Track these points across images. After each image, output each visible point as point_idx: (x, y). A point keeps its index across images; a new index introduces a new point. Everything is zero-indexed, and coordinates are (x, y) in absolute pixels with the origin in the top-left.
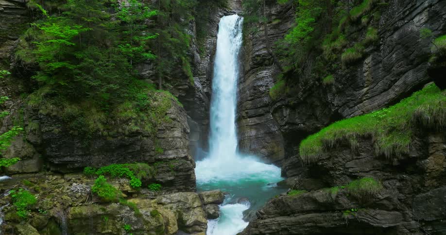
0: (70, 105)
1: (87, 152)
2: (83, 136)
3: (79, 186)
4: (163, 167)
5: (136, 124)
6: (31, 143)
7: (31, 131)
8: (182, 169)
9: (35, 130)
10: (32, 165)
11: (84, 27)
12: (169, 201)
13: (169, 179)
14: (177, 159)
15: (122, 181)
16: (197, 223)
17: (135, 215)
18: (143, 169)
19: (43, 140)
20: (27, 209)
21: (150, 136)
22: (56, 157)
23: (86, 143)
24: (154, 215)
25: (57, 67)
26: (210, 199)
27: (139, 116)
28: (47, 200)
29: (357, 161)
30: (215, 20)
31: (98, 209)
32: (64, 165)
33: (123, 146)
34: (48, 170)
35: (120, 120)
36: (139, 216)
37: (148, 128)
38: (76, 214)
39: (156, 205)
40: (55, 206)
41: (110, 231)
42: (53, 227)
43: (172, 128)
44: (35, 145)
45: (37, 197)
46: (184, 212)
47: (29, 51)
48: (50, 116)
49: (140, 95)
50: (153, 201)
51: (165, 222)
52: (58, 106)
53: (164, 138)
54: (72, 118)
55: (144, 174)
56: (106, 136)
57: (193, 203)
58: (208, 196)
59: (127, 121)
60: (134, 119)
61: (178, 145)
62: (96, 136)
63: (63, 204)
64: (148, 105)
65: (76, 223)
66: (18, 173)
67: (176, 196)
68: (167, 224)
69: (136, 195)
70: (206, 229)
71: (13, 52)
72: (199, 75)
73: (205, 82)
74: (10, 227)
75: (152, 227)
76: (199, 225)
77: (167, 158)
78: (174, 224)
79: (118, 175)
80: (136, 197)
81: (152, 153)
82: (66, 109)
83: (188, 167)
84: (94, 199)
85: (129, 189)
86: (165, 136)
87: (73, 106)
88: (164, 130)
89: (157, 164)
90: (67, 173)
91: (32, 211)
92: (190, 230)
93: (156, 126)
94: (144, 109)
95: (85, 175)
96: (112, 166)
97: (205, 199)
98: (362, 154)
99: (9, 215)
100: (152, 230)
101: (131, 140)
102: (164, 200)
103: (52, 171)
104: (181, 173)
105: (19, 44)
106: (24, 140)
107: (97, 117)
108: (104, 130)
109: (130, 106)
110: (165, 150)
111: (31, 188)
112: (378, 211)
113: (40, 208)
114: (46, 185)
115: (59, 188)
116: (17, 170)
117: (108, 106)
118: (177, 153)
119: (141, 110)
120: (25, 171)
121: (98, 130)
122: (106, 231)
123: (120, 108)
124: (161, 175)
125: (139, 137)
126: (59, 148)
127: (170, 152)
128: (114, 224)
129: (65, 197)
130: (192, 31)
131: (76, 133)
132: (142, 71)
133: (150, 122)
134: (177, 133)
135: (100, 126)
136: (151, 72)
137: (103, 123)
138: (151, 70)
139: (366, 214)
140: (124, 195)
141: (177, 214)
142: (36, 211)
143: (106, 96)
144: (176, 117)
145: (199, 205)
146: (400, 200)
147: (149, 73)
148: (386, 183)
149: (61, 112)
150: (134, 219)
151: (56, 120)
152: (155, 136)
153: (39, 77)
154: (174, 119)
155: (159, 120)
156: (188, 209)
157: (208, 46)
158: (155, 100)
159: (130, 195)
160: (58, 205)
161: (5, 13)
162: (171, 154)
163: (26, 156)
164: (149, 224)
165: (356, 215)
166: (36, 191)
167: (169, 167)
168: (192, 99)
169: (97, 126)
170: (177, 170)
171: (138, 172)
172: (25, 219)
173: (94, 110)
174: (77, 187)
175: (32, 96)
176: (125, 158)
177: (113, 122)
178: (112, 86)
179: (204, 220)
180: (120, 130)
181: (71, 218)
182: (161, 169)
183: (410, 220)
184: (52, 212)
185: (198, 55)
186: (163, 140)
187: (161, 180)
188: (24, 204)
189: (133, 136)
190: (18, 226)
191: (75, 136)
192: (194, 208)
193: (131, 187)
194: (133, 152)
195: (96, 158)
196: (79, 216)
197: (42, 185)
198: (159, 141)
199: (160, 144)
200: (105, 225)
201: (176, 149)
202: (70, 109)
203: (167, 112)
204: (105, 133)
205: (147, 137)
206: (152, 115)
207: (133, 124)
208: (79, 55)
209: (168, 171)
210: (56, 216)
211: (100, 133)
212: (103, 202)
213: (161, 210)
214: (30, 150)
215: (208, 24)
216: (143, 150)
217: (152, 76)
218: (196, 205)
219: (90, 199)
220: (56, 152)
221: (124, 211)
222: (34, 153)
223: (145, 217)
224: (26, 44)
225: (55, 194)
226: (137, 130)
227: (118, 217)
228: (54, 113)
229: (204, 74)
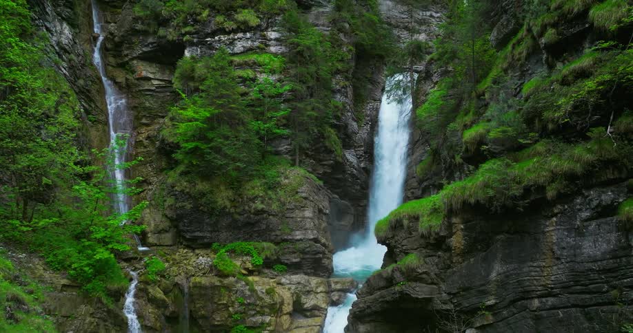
0: (202, 182)
1: (215, 228)
2: (211, 213)
3: (203, 259)
4: (288, 248)
5: (262, 203)
6: (169, 218)
7: (169, 206)
8: (309, 251)
9: (172, 205)
10: (167, 238)
11: (215, 109)
12: (288, 282)
13: (294, 260)
14: (304, 240)
15: (245, 258)
16: (315, 308)
17: (249, 290)
18: (268, 248)
19: (177, 215)
20: (157, 274)
21: (277, 215)
22: (188, 231)
23: (214, 219)
24: (270, 292)
25: (190, 147)
26: (338, 287)
27: (267, 194)
28: (175, 268)
29: (410, 239)
30: (380, 80)
31: (216, 281)
32: (194, 239)
33: (249, 224)
34: (181, 244)
35: (247, 198)
36: (253, 291)
37: (275, 207)
38: (196, 283)
39: (275, 285)
40: (180, 274)
41: (225, 302)
42: (176, 292)
43: (302, 207)
44: (171, 220)
45: (167, 265)
46: (304, 294)
47: (171, 130)
48: (183, 193)
49: (272, 172)
50: (273, 280)
51: (280, 301)
52: (191, 183)
53: (292, 218)
54: (203, 194)
55: (268, 253)
56: (233, 213)
57: (317, 287)
58: (336, 283)
59: (253, 199)
60: (261, 197)
61: (308, 226)
62: (223, 212)
63: (186, 273)
64: (279, 183)
65: (196, 291)
66: (156, 245)
67: (296, 278)
68: (282, 303)
69: (257, 273)
70: (326, 315)
71: (159, 130)
72: (355, 147)
73: (362, 155)
74: (142, 286)
75: (266, 304)
76: (319, 310)
77: (293, 239)
78: (289, 304)
79: (242, 252)
80: (257, 275)
81: (278, 233)
82: (197, 186)
83: (315, 249)
84: (214, 273)
85: (251, 266)
86: (294, 215)
87: (204, 183)
88: (293, 209)
89: (284, 245)
90: (198, 248)
91: (161, 277)
92: (308, 314)
93: (285, 205)
94: (273, 186)
95: (213, 250)
96: (238, 243)
97: (333, 285)
98: (413, 233)
99: (143, 278)
100: (266, 306)
101: (257, 218)
102: (283, 280)
103: (184, 245)
104: (308, 256)
105: (164, 123)
106: (163, 215)
107: (224, 194)
108: (231, 207)
109: (259, 184)
110: (292, 230)
111: (164, 258)
112: (418, 284)
113: (168, 274)
114: (177, 257)
115: (187, 259)
116: (155, 242)
117: (236, 185)
118: (304, 234)
119: (270, 188)
120: (162, 244)
121: (225, 207)
122: (222, 302)
123: (248, 186)
124: (288, 256)
125: (265, 215)
126: (191, 223)
127: (297, 233)
128: (230, 297)
129: (190, 268)
130: (346, 97)
131: (206, 210)
132: (278, 147)
133: (279, 200)
134: (308, 213)
135: (228, 204)
136: (288, 147)
137: (231, 201)
138: (288, 145)
139: (410, 286)
140: (244, 272)
141: (295, 295)
142: (163, 276)
143: (234, 174)
144: (308, 196)
145: (324, 290)
146: (436, 274)
147: (286, 149)
148: (427, 260)
149: (193, 189)
150: (248, 293)
151: (189, 196)
152: (283, 216)
153: (178, 156)
154: (306, 198)
155: (289, 199)
156: (309, 292)
157: (369, 113)
158: (286, 178)
159: (251, 273)
160: (183, 274)
161: (157, 92)
162: (298, 235)
163: (163, 229)
164: (263, 301)
165: (404, 287)
166: (167, 261)
167: (294, 248)
168: (340, 176)
169: (224, 203)
170: (303, 252)
171: (263, 251)
172: (155, 282)
173: (222, 188)
174: (202, 260)
175: (171, 173)
176: (251, 236)
177: (240, 200)
178: (238, 164)
179: (323, 306)
180: (247, 208)
181: (191, 286)
182: (286, 250)
183: (443, 292)
184: (176, 279)
185: (354, 124)
186: (291, 220)
187: (286, 261)
188: (154, 269)
189: (258, 215)
190: (149, 287)
191: (205, 212)
192: (318, 293)
193: (252, 264)
194: (259, 230)
195: (224, 235)
196: (198, 285)
197: (173, 257)
198: (288, 220)
199: (288, 224)
200: (221, 296)
201: (306, 229)
202: (202, 186)
203: (299, 190)
204: (232, 210)
205: (273, 215)
206: (281, 193)
207: (260, 202)
208: (210, 135)
209: (294, 253)
210: (179, 282)
211: (227, 210)
212: (222, 275)
213: (279, 290)
214: (167, 224)
215: (370, 86)
216: (269, 229)
217: (289, 151)
218: (319, 290)
219: (211, 271)
220: (188, 227)
221: (239, 285)
222: (170, 227)
223: (259, 293)
224: (170, 123)
225: (182, 265)
226: (263, 209)
227: (234, 290)
228: (188, 190)
229: (361, 146)
